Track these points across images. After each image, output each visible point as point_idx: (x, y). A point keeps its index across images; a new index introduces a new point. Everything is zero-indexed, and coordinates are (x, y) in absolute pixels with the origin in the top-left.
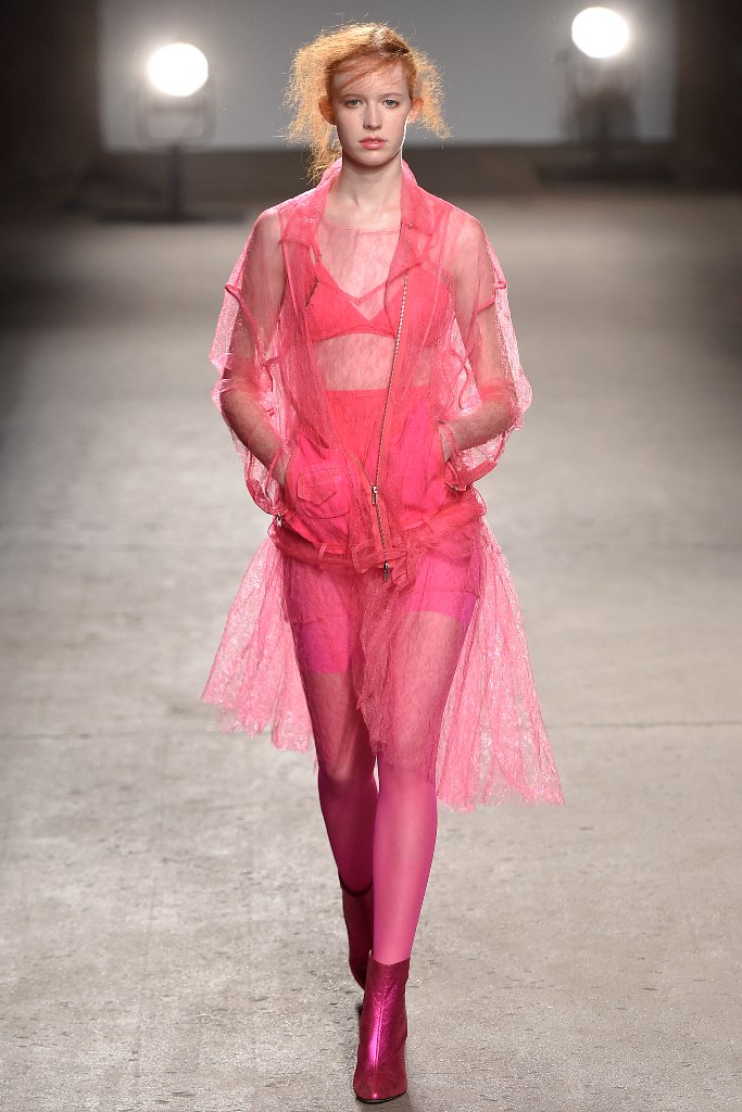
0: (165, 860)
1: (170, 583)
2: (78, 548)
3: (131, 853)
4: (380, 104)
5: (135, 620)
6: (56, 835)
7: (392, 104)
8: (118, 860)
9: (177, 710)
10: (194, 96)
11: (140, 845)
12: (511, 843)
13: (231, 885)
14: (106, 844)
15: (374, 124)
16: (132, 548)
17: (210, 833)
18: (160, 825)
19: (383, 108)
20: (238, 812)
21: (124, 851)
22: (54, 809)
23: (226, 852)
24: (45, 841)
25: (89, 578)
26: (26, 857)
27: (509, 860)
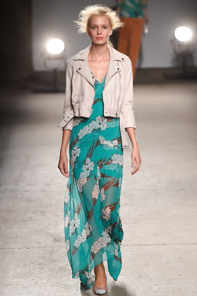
0: (52, 286)
1: (54, 202)
2: (26, 191)
3: (42, 283)
5: (43, 213)
6: (19, 278)
8: (38, 286)
9: (56, 240)
10: (61, 54)
11: (45, 281)
12: (157, 280)
13: (72, 293)
14: (34, 281)
16: (42, 191)
18: (51, 275)
21: (40, 283)
22: (19, 270)
24: (16, 280)
25: (29, 200)
26: (10, 285)
27: (156, 285)
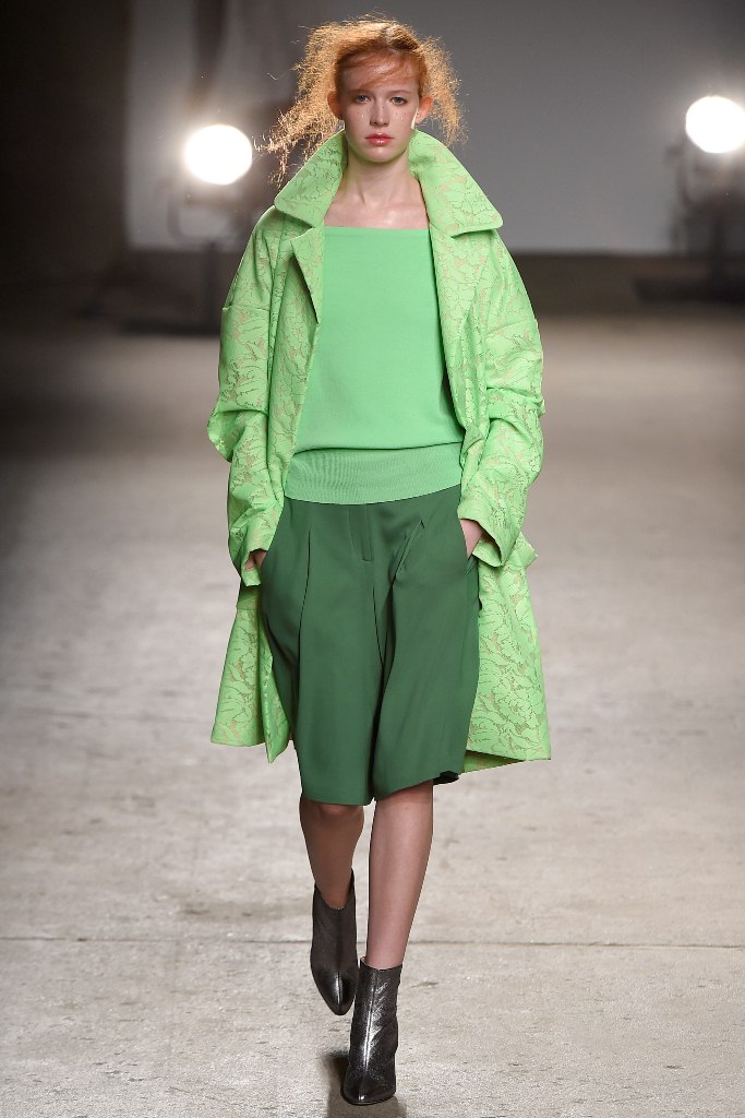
0: (172, 1090)
1: (190, 761)
2: (83, 716)
3: (132, 1080)
4: (388, 101)
5: (147, 804)
6: (43, 1057)
7: (400, 101)
8: (117, 1089)
9: (192, 912)
11: (143, 1071)
12: (582, 1081)
14: (103, 1069)
15: (381, 120)
16: (146, 718)
17: (227, 1058)
18: (168, 1048)
19: (391, 105)
20: (261, 1035)
21: (124, 1078)
22: (44, 1023)
23: (245, 1081)
24: (31, 1063)
25: (94, 753)
26: (8, 1080)
27: (580, 1101)
